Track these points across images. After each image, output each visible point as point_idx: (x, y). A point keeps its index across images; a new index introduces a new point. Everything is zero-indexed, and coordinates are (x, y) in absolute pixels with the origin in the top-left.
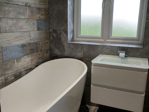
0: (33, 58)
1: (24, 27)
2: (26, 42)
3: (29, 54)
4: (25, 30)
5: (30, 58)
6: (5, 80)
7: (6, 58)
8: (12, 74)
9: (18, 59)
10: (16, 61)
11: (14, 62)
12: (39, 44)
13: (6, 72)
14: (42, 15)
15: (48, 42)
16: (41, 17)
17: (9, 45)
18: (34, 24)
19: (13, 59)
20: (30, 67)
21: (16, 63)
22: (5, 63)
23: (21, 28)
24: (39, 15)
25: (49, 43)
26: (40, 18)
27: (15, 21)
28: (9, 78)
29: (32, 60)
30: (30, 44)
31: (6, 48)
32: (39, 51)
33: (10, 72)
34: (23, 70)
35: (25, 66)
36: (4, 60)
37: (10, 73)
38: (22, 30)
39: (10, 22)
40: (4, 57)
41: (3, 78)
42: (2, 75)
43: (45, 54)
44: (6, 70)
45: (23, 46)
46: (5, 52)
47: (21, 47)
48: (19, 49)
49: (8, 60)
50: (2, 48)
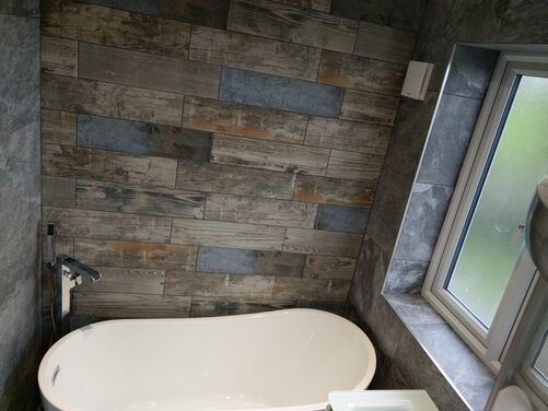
0: (282, 285)
1: (270, 217)
2: (269, 247)
3: (271, 274)
4: (272, 223)
5: (272, 283)
6: (192, 305)
7: (205, 266)
8: (211, 299)
9: (236, 277)
10: (227, 278)
11: (223, 279)
12: (311, 260)
13: (198, 293)
14: (345, 195)
15: (349, 263)
16: (340, 200)
17: (218, 245)
18: (304, 213)
19: (222, 273)
20: (265, 302)
21: (227, 283)
22: (199, 274)
23: (263, 217)
24: (332, 196)
25: (353, 266)
26: (332, 203)
27: (244, 202)
28: (201, 303)
29: (276, 290)
30: (279, 253)
31: (210, 249)
32: (307, 273)
33: (207, 295)
34: (242, 301)
35: (252, 295)
36: (198, 269)
37: (206, 297)
38: (262, 222)
39: (233, 203)
40: (201, 264)
41: (188, 299)
43: (329, 289)
44: (200, 287)
45: (256, 254)
46: (206, 256)
47: (249, 255)
48: (243, 257)
49: (207, 271)
50: (200, 246)
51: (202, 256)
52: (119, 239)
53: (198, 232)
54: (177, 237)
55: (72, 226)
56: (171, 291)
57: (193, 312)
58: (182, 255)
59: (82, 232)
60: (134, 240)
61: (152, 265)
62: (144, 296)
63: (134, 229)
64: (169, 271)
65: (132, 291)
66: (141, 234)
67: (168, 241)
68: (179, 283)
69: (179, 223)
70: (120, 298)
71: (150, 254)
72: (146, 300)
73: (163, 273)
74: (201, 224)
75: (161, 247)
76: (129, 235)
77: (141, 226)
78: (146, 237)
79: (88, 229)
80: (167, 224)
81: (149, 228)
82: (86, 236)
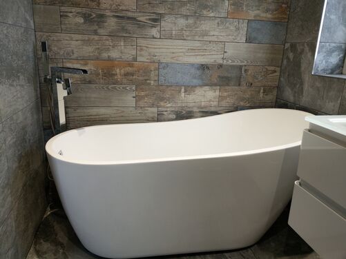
0: (225, 94)
1: (212, 33)
2: (212, 60)
3: (216, 85)
4: (214, 39)
5: (217, 93)
6: (158, 114)
7: (165, 80)
8: (172, 109)
9: (189, 89)
10: (183, 90)
11: (180, 91)
12: (246, 71)
13: (162, 104)
14: (267, 11)
15: (275, 71)
16: (264, 15)
17: (173, 61)
18: (238, 29)
19: (179, 86)
20: (213, 109)
21: (183, 95)
22: (161, 88)
23: (205, 34)
24: (257, 12)
25: (278, 74)
26: (258, 18)
27: (191, 21)
28: (165, 113)
29: (221, 98)
30: (221, 66)
31: (167, 65)
32: (243, 83)
33: (169, 105)
34: (195, 110)
35: (203, 104)
36: (160, 83)
37: (169, 107)
38: (206, 38)
39: (182, 22)
40: (162, 78)
41: (155, 110)
42: (153, 105)
43: (261, 95)
44: (162, 99)
45: (204, 67)
46: (165, 71)
47: (198, 69)
48: (193, 71)
49: (167, 84)
50: (159, 63)
51: (162, 72)
52: (97, 59)
53: (157, 50)
54: (141, 55)
55: (61, 49)
56: (141, 103)
57: (159, 118)
58: (147, 71)
59: (68, 54)
60: (110, 59)
61: (125, 81)
62: (122, 109)
63: (108, 50)
64: (141, 85)
65: (112, 105)
66: (114, 54)
67: (135, 59)
68: (146, 96)
69: (142, 42)
71: (122, 71)
72: (123, 112)
73: (134, 88)
74: (159, 42)
75: (131, 65)
76: (105, 55)
77: (113, 47)
78: (118, 56)
79: (73, 51)
80: (133, 44)
81: (119, 48)
82: (72, 57)
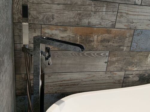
6: (124, 78)
7: (137, 46)
8: (137, 72)
11: (147, 56)
13: (130, 68)
19: (147, 51)
22: (132, 53)
28: (131, 76)
31: (142, 31)
33: (135, 69)
36: (132, 49)
37: (135, 71)
40: (134, 44)
41: (122, 73)
42: (122, 69)
44: (131, 64)
46: (138, 38)
49: (138, 50)
50: (135, 30)
51: (136, 38)
52: (77, 25)
53: (136, 17)
54: (120, 22)
55: (40, 13)
56: (111, 68)
57: (125, 83)
58: (122, 37)
59: (47, 19)
60: (89, 26)
61: (100, 47)
62: (93, 74)
63: (89, 16)
64: (112, 52)
65: (85, 70)
66: (95, 20)
67: (114, 26)
68: (117, 61)
69: (123, 8)
70: (76, 76)
71: (100, 38)
72: (94, 76)
73: (107, 54)
74: (138, 9)
75: (108, 32)
76: (85, 21)
77: (95, 12)
78: (98, 23)
79: (53, 15)
80: (114, 10)
81: (101, 13)
82: (51, 23)
